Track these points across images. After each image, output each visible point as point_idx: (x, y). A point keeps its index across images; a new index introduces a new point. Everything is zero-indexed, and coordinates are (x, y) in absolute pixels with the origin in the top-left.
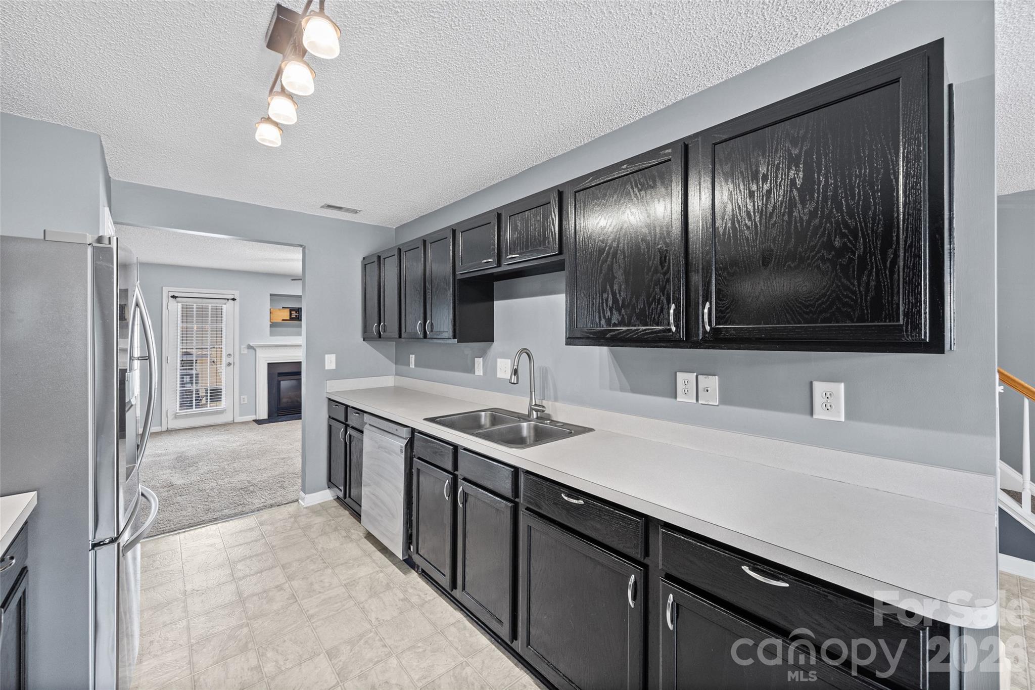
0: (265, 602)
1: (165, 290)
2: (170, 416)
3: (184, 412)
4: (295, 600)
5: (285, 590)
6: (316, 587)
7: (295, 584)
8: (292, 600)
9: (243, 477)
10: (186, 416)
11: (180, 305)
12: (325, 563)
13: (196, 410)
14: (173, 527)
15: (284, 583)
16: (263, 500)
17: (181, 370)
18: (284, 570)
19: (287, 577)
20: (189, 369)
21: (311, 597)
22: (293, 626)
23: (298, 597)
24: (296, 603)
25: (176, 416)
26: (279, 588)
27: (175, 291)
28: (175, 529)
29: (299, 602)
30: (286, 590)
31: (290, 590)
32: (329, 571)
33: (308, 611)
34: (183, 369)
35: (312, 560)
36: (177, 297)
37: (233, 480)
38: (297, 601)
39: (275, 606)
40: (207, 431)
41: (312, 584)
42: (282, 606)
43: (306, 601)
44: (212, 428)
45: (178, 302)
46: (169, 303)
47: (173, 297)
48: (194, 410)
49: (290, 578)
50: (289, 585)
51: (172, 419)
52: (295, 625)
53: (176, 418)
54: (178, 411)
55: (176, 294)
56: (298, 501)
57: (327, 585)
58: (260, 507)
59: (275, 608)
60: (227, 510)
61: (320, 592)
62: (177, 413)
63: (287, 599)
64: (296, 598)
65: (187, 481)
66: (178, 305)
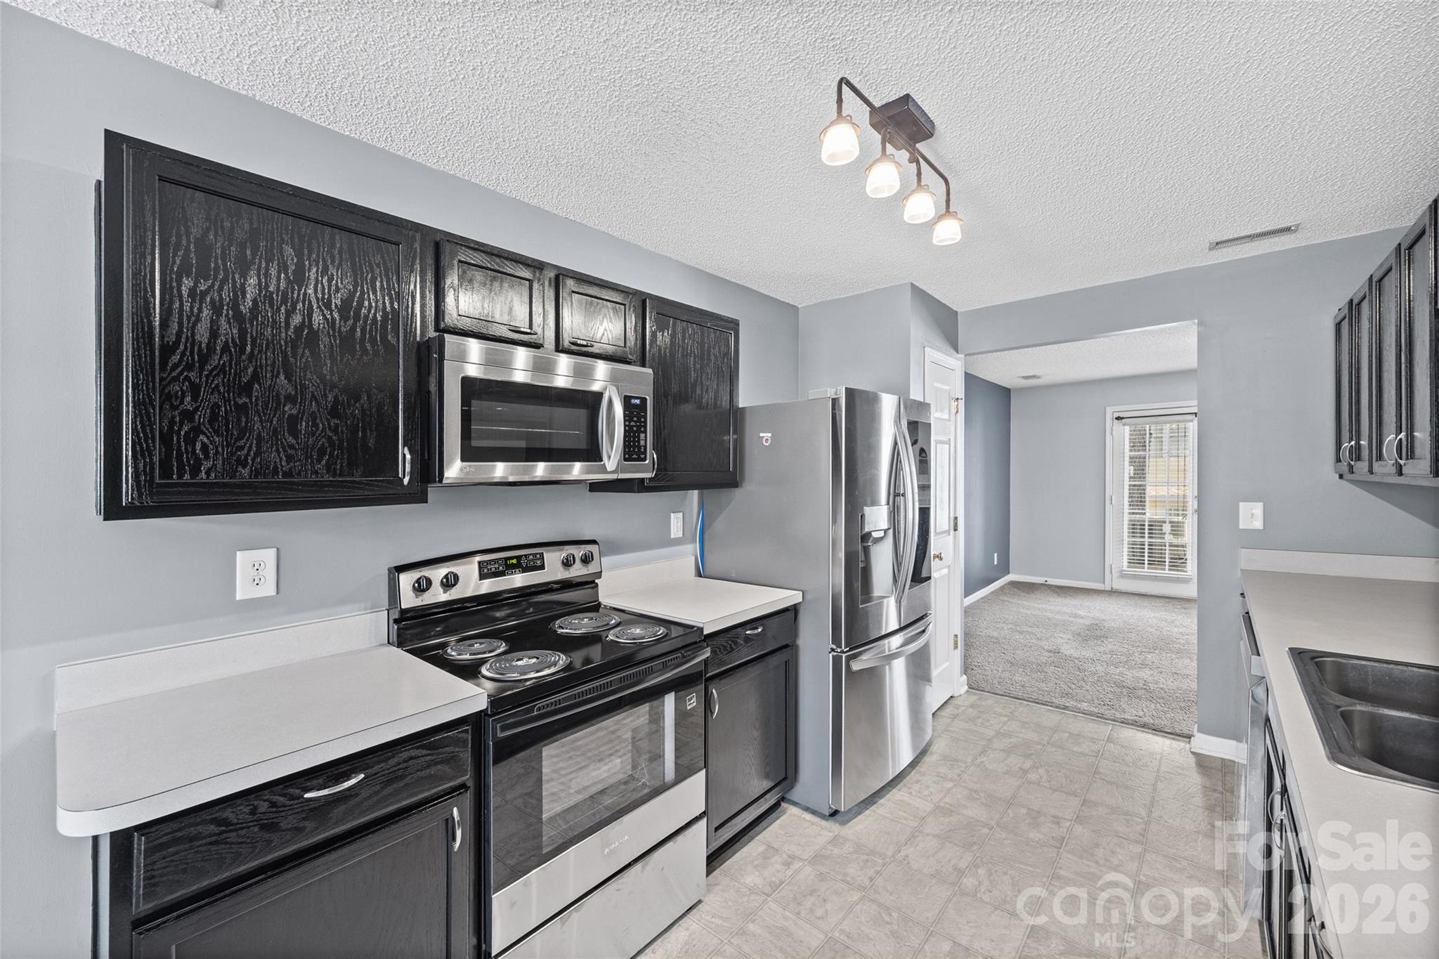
0: (1027, 822)
1: (1109, 410)
2: (1115, 574)
3: (1133, 571)
4: (1059, 845)
5: (1059, 827)
6: (1100, 853)
7: (1079, 829)
8: (1056, 843)
9: (1145, 674)
10: (1135, 577)
11: (1127, 428)
12: (1143, 836)
13: (1149, 571)
14: (1020, 694)
15: (1066, 819)
16: (1141, 713)
17: (1130, 513)
18: (1082, 805)
19: (1077, 817)
20: (1140, 514)
21: (1081, 857)
22: (1029, 868)
23: (1066, 846)
24: (1055, 850)
25: (1123, 575)
26: (1057, 821)
27: (1121, 409)
28: (1020, 697)
29: (1061, 850)
30: (1061, 828)
31: (1065, 830)
32: (1138, 849)
33: (1060, 868)
34: (1133, 513)
35: (1127, 821)
36: (1123, 418)
37: (1127, 673)
38: (1060, 848)
39: (1034, 835)
40: (1158, 603)
41: (1097, 845)
42: (1040, 840)
43: (1070, 856)
44: (1167, 600)
45: (1124, 425)
46: (1114, 427)
47: (1118, 418)
48: (1146, 570)
49: (1079, 819)
50: (1070, 825)
51: (1118, 577)
52: (1031, 869)
53: (1122, 577)
54: (1125, 568)
55: (1121, 415)
56: (1190, 738)
57: (1116, 862)
58: (1127, 719)
59: (1031, 835)
60: (1086, 704)
61: (1097, 862)
62: (1123, 570)
63: (1053, 837)
64: (1062, 845)
65: (1075, 654)
66: (1124, 429)
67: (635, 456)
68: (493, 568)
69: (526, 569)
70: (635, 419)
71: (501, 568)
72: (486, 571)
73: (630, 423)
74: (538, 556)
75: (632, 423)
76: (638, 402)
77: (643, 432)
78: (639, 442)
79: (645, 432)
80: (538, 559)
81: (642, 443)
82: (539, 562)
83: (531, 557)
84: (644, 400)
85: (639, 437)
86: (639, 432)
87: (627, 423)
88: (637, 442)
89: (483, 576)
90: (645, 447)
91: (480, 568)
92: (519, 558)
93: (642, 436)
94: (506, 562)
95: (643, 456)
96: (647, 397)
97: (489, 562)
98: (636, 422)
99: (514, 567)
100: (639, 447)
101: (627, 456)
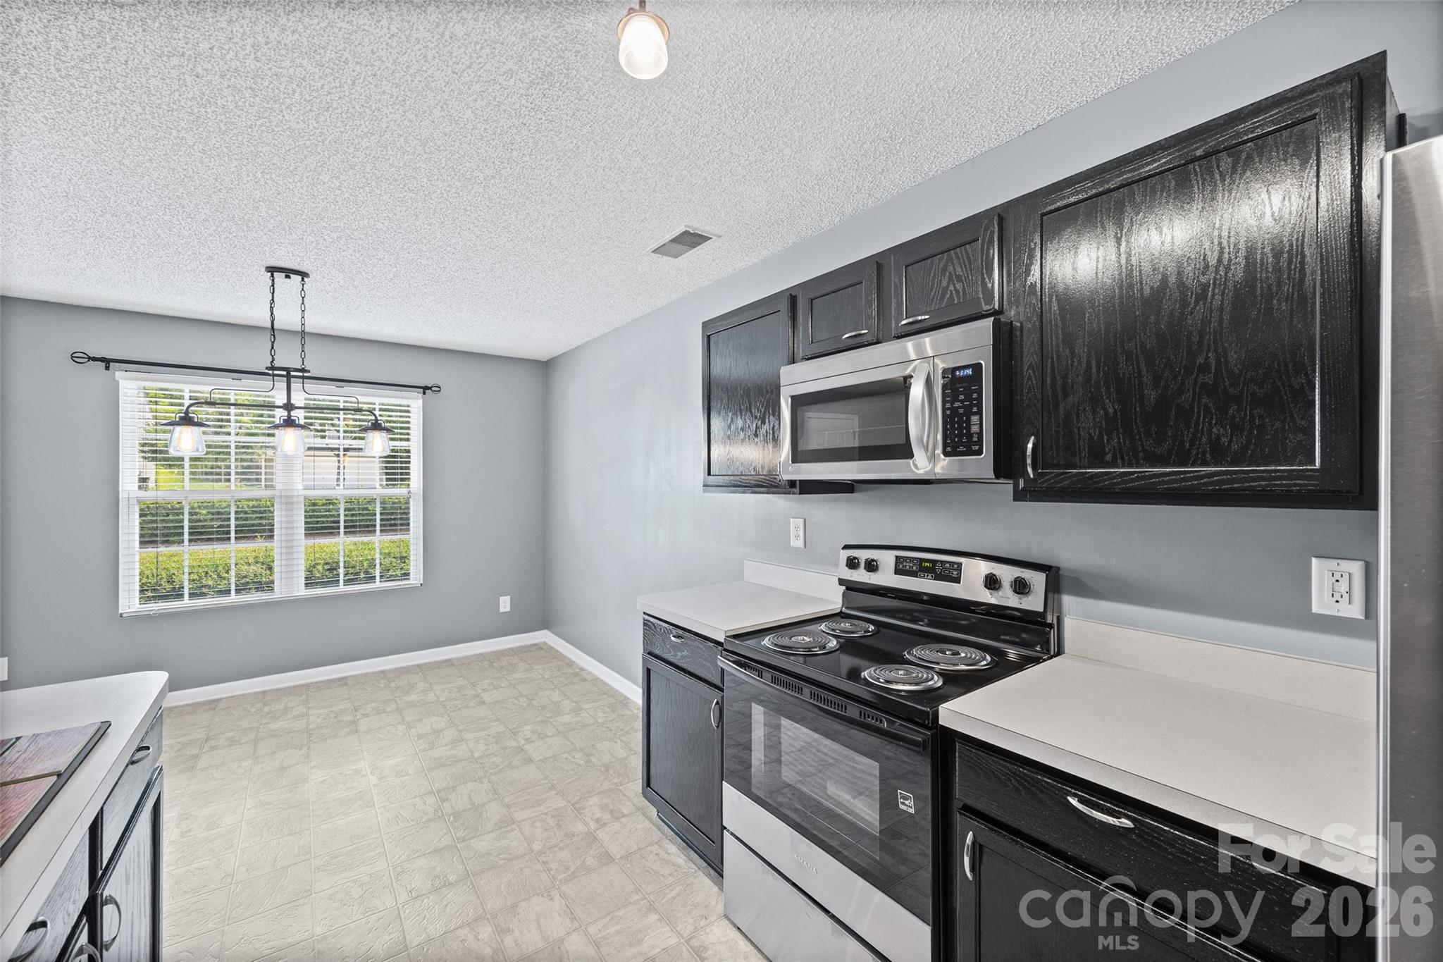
67: (962, 448)
68: (908, 565)
69: (939, 577)
70: (962, 397)
71: (914, 568)
72: (901, 566)
73: (952, 403)
74: (956, 566)
75: (957, 404)
76: (969, 372)
77: (975, 414)
78: (968, 428)
79: (980, 413)
80: (955, 570)
81: (975, 429)
82: (955, 573)
83: (948, 565)
84: (977, 368)
85: (968, 421)
86: (969, 413)
87: (948, 405)
88: (964, 428)
89: (898, 571)
90: (980, 434)
91: (896, 563)
92: (934, 562)
93: (975, 419)
94: (921, 564)
95: (977, 447)
96: (982, 362)
97: (905, 559)
98: (962, 401)
99: (927, 570)
100: (970, 435)
101: (949, 449)
